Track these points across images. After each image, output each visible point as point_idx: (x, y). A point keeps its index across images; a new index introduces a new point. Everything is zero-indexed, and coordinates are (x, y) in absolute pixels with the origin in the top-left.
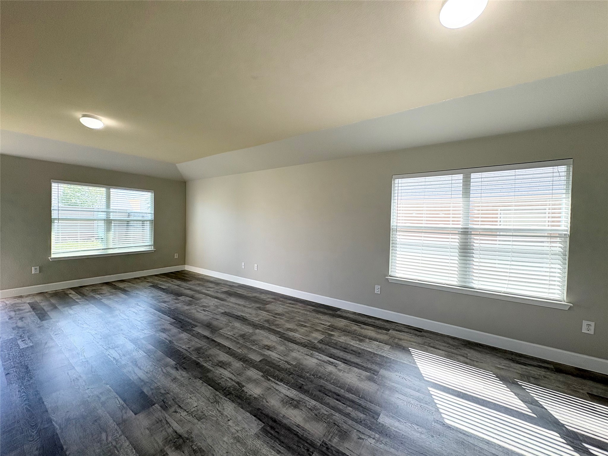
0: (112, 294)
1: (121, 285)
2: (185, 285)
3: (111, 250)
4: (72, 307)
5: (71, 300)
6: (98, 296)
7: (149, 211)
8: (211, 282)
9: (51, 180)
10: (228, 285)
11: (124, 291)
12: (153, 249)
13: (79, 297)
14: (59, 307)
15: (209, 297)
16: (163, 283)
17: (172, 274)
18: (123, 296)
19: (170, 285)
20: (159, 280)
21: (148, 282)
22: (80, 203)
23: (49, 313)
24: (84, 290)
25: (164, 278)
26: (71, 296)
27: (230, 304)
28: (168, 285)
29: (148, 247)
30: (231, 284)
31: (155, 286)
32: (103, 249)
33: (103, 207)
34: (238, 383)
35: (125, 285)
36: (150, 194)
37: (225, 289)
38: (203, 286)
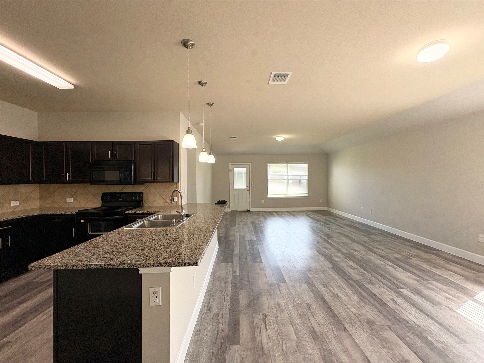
0: (288, 215)
1: (293, 213)
2: (324, 217)
3: (289, 195)
4: (274, 218)
5: (274, 215)
6: (283, 215)
7: (306, 175)
8: (340, 218)
9: (268, 163)
10: (350, 221)
11: (293, 215)
12: (308, 196)
13: (277, 215)
14: (270, 217)
15: (334, 225)
16: (312, 215)
17: (318, 211)
18: (293, 217)
19: (315, 216)
20: (311, 213)
21: (305, 213)
22: (279, 171)
23: (267, 218)
24: (278, 213)
25: (314, 213)
26: (274, 214)
27: (345, 230)
28: (314, 216)
29: (306, 195)
30: (353, 221)
31: (307, 215)
32: (286, 194)
33: (285, 173)
34: (330, 255)
35: (295, 213)
36: (306, 164)
37: (346, 223)
38: (334, 219)
